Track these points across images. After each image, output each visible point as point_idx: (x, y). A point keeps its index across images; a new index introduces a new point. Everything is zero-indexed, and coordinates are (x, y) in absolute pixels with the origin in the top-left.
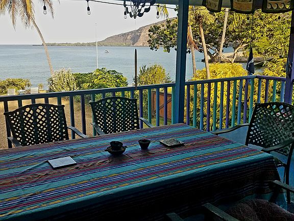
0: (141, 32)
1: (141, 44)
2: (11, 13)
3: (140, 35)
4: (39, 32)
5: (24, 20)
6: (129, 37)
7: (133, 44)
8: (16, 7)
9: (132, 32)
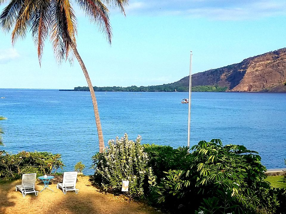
0: (246, 68)
1: (246, 89)
2: (37, 35)
3: (244, 72)
4: (84, 68)
5: (59, 48)
6: (223, 76)
7: (231, 88)
8: (46, 24)
9: (229, 68)
